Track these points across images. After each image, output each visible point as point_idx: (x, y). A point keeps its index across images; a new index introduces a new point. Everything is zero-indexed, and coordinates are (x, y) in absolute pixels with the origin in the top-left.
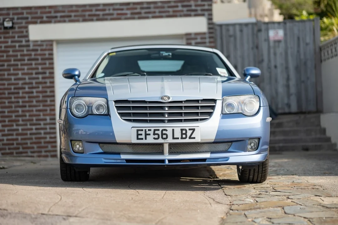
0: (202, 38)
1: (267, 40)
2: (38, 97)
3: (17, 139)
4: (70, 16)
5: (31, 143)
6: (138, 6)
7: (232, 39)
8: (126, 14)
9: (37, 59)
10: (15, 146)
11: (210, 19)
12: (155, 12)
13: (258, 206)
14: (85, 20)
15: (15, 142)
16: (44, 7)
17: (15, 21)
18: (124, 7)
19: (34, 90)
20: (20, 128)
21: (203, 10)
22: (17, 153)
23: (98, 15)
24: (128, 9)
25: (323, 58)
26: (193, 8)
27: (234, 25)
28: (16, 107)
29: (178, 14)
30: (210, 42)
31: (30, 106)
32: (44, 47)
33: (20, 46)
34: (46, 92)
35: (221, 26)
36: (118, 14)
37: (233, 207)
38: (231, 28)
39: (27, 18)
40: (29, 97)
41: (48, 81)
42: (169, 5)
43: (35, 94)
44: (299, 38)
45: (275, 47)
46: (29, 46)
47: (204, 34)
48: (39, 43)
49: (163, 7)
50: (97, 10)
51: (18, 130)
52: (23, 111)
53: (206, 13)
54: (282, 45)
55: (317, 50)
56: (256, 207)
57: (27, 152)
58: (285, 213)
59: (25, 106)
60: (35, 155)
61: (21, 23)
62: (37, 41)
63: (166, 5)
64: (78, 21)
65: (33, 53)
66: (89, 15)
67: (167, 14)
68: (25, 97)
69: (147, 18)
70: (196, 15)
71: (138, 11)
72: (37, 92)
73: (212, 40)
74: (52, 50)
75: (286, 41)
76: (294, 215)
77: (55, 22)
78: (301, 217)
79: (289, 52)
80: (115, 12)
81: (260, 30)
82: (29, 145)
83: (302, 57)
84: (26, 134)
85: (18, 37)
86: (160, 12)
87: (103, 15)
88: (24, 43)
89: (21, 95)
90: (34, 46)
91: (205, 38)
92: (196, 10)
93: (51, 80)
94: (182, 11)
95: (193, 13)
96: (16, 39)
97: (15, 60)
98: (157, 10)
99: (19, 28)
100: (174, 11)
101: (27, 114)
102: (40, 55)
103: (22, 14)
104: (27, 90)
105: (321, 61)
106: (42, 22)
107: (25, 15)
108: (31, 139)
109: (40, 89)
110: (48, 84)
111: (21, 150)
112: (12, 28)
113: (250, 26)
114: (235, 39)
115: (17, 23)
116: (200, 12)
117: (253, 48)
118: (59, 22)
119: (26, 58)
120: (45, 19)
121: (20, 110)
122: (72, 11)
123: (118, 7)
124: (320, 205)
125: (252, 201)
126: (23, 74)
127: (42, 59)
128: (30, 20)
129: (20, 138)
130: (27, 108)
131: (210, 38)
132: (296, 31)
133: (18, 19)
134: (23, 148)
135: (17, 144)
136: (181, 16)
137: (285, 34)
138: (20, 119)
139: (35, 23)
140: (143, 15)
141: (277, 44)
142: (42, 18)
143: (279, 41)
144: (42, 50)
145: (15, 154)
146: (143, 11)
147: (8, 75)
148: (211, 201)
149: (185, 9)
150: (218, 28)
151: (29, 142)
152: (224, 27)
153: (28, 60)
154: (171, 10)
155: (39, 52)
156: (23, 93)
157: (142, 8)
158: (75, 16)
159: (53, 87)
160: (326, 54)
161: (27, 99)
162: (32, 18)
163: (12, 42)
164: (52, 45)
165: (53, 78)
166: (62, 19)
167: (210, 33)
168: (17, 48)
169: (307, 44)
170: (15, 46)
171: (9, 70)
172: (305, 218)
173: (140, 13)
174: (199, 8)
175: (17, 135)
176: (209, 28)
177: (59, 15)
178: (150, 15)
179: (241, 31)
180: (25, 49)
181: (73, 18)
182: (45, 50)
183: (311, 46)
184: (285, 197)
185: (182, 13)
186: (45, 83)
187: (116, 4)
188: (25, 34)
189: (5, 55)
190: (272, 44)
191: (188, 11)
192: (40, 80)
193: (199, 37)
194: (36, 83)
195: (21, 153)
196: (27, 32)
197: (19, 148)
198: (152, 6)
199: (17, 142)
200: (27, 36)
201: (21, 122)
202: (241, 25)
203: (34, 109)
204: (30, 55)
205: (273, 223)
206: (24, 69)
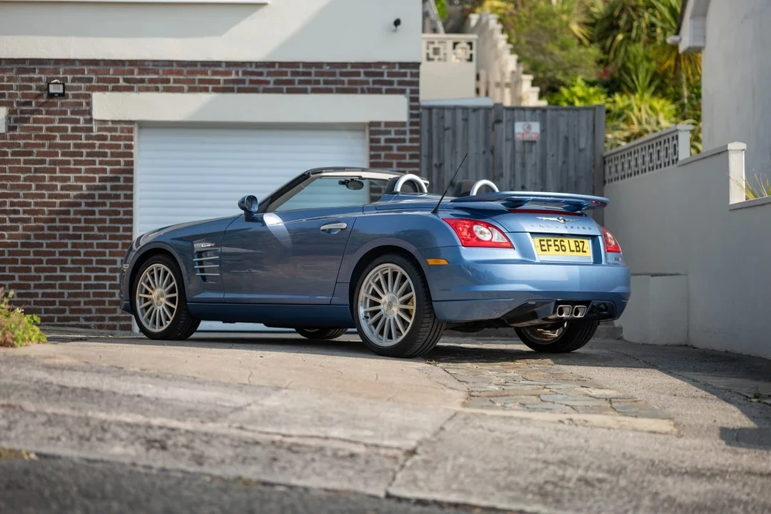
0: (397, 133)
1: (511, 138)
2: (104, 221)
3: (61, 295)
4: (168, 81)
5: (85, 303)
6: (289, 70)
7: (448, 134)
8: (268, 82)
9: (105, 155)
10: (57, 306)
11: (414, 99)
12: (317, 82)
13: (506, 393)
14: (192, 90)
15: (57, 300)
16: (122, 62)
17: (69, 84)
18: (265, 70)
19: (97, 209)
20: (68, 274)
21: (400, 83)
22: (59, 319)
23: (218, 82)
24: (269, 74)
25: (607, 178)
26: (385, 78)
27: (454, 109)
28: (62, 237)
29: (359, 87)
30: (412, 140)
31: (87, 237)
32: (118, 134)
33: (74, 129)
34: (118, 213)
35: (430, 109)
36: (252, 82)
37: (472, 394)
38: (448, 114)
39: (90, 80)
40: (87, 221)
41: (122, 193)
42: (344, 70)
43: (97, 216)
44: (567, 139)
45: (524, 152)
46: (90, 130)
47: (403, 124)
48: (110, 125)
49: (333, 74)
50: (214, 73)
51: (63, 278)
52: (74, 245)
53: (408, 89)
54: (537, 149)
55: (599, 161)
56: (503, 394)
57: (77, 319)
58: (542, 400)
59: (79, 237)
60: (93, 323)
61: (79, 88)
62: (105, 122)
63: (338, 71)
64: (180, 90)
65: (97, 143)
66: (201, 81)
67: (339, 86)
68: (79, 221)
69: (304, 91)
70: (389, 92)
71: (289, 77)
72: (101, 213)
73: (415, 136)
74: (131, 139)
75: (543, 143)
76: (553, 403)
77: (140, 90)
78: (562, 404)
79: (549, 161)
80: (248, 78)
81: (498, 121)
82: (82, 306)
83: (572, 173)
84: (78, 287)
85: (72, 113)
86: (326, 82)
87: (225, 81)
88: (82, 124)
89: (72, 216)
90: (100, 129)
91: (404, 133)
92: (391, 83)
93: (129, 192)
94: (367, 83)
95: (384, 88)
96: (69, 115)
97: (63, 154)
98: (322, 79)
99: (76, 96)
100: (350, 82)
101: (82, 251)
102: (110, 146)
103: (82, 72)
104: (83, 208)
105: (605, 182)
106: (116, 89)
107: (86, 75)
108: (87, 295)
109: (107, 208)
110: (122, 200)
111: (67, 314)
112: (62, 95)
113: (482, 113)
114: (454, 133)
115: (72, 88)
116: (396, 86)
117: (484, 152)
118: (148, 90)
119: (84, 151)
120: (122, 83)
121: (69, 242)
122: (171, 73)
123: (253, 69)
124: (587, 395)
125: (497, 389)
126: (77, 179)
127: (113, 155)
128: (94, 84)
129: (66, 292)
130: (82, 241)
131: (412, 132)
132: (563, 127)
133: (74, 80)
134: (72, 311)
135: (61, 303)
136: (363, 92)
137: (543, 131)
138: (69, 258)
139: (104, 89)
140: (297, 86)
141: (527, 146)
142: (117, 80)
143: (532, 142)
144: (113, 138)
145: (56, 322)
146: (297, 79)
147: (52, 179)
148: (443, 386)
149: (371, 79)
150: (425, 114)
151: (82, 300)
152: (434, 111)
153: (88, 154)
154: (346, 79)
155: (108, 142)
156: (76, 213)
157: (295, 74)
158: (175, 81)
159: (131, 205)
160: (613, 170)
161: (82, 224)
162: (99, 80)
163: (61, 121)
164: (131, 131)
165: (131, 188)
166: (152, 85)
167: (412, 124)
168: (69, 133)
169: (581, 150)
170: (66, 129)
171: (54, 171)
172: (567, 405)
173: (291, 82)
174: (395, 79)
175: (62, 286)
176: (412, 116)
177: (146, 77)
178: (309, 87)
179: (466, 120)
180: (83, 135)
181: (171, 84)
182: (119, 138)
183: (588, 153)
184: (541, 387)
185: (365, 87)
186: (117, 197)
187: (251, 63)
188: (84, 107)
189: (47, 143)
190: (518, 147)
191: (375, 82)
192: (108, 191)
193: (393, 130)
194: (101, 196)
195: (67, 319)
196: (89, 104)
197: (63, 311)
198: (313, 70)
199: (61, 299)
200: (90, 112)
201: (69, 265)
202: (465, 109)
203: (95, 242)
204: (93, 146)
205: (528, 408)
206: (79, 171)
